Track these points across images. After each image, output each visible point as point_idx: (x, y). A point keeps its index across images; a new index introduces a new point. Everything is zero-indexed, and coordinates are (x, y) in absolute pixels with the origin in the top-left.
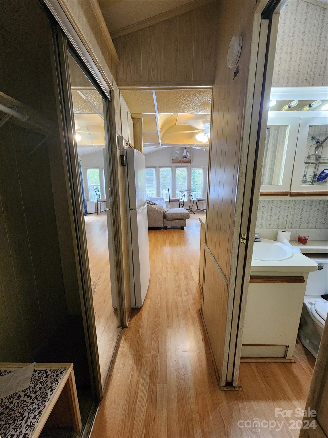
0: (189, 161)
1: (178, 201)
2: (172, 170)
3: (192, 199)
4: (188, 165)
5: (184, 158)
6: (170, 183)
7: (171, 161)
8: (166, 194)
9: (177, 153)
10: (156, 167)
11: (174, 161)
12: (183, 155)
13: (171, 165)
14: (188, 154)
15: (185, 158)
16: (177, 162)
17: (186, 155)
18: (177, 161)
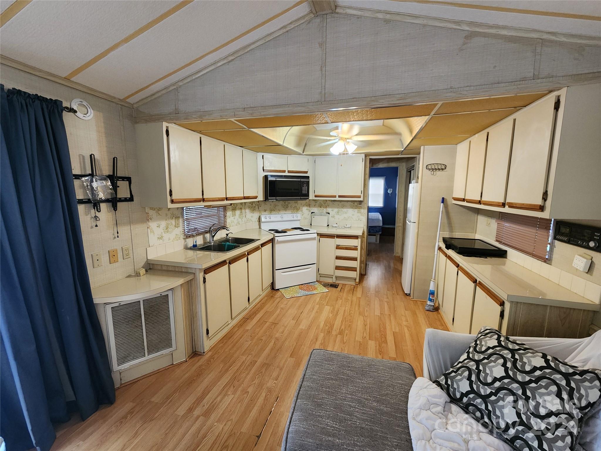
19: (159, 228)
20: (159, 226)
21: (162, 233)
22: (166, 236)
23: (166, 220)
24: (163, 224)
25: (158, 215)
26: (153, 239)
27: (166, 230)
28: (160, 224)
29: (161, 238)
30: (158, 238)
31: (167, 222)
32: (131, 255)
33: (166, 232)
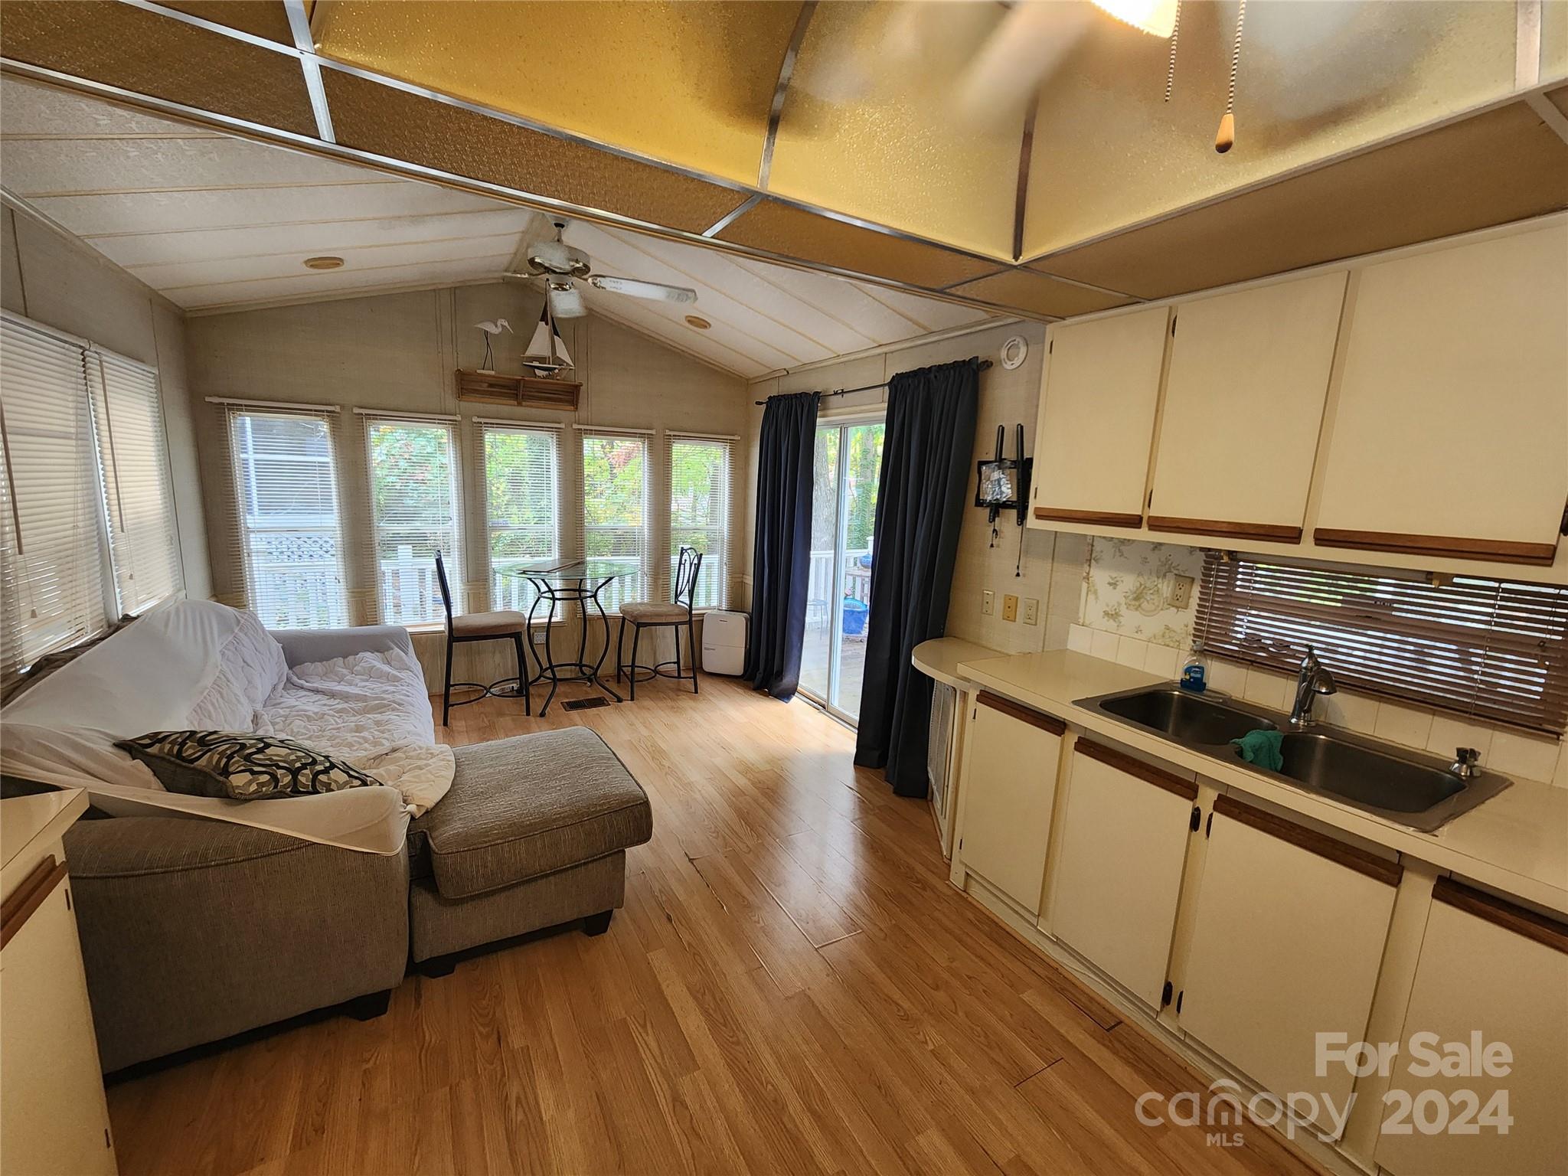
0: (569, 395)
1: (510, 635)
2: (459, 437)
3: (591, 609)
4: (564, 414)
5: (538, 372)
6: (448, 519)
7: (450, 380)
8: (422, 572)
9: (486, 332)
10: (337, 409)
11: (466, 384)
12: (529, 353)
13: (451, 402)
14: (563, 353)
15: (545, 373)
16: (492, 394)
17: (547, 353)
18: (491, 385)
19: (1115, 588)
20: (1114, 584)
21: (1119, 604)
22: (1131, 618)
23: (1140, 574)
24: (1129, 582)
25: (1118, 554)
26: (1092, 609)
27: (1133, 603)
28: (1118, 579)
29: (1113, 615)
30: (1106, 613)
31: (1141, 579)
32: (1041, 623)
33: (1132, 607)
